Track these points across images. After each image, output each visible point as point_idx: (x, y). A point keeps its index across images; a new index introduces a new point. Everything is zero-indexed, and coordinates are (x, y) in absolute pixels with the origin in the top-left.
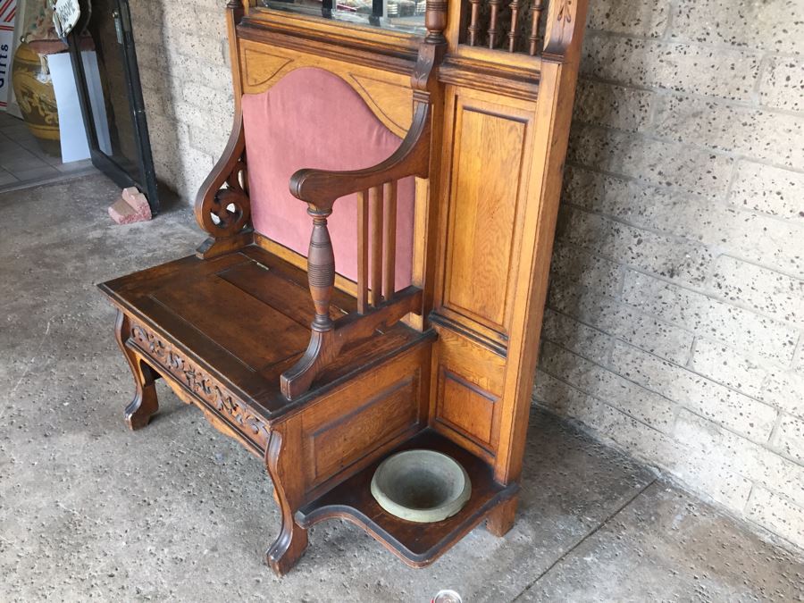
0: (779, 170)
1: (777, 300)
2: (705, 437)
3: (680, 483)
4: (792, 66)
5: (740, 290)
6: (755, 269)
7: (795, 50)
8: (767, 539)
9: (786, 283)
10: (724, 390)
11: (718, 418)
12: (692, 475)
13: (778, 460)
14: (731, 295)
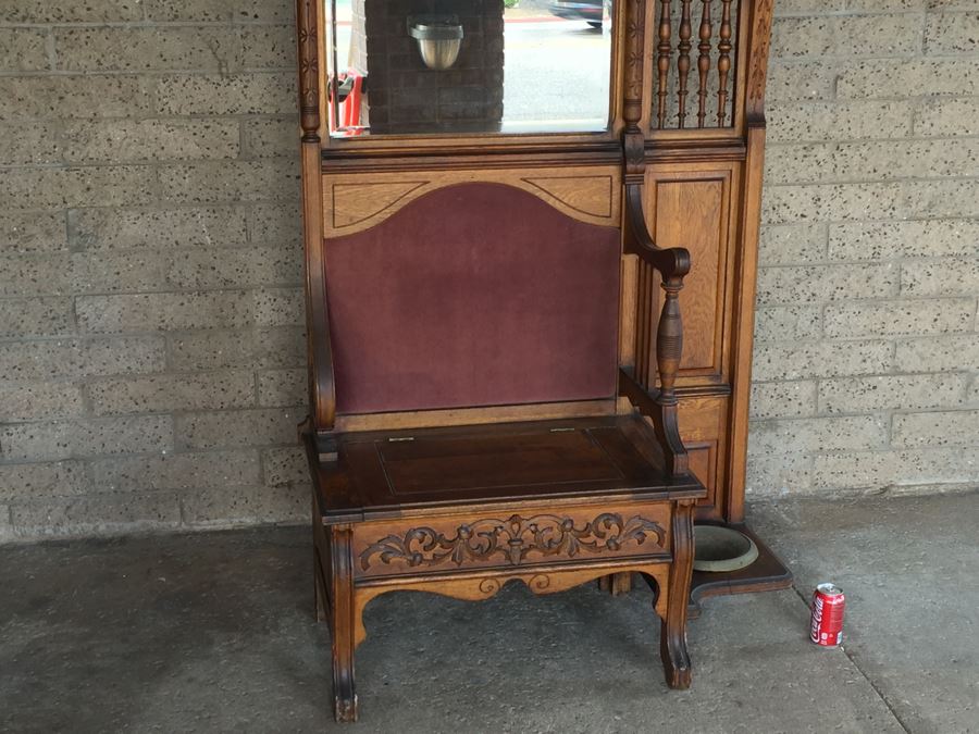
0: (781, 187)
1: (799, 289)
2: (769, 436)
3: (753, 497)
4: (772, 110)
5: (768, 293)
6: (777, 270)
7: (774, 98)
8: (835, 497)
9: (802, 273)
10: (772, 386)
11: (772, 415)
12: (760, 484)
13: (826, 422)
14: (763, 300)
